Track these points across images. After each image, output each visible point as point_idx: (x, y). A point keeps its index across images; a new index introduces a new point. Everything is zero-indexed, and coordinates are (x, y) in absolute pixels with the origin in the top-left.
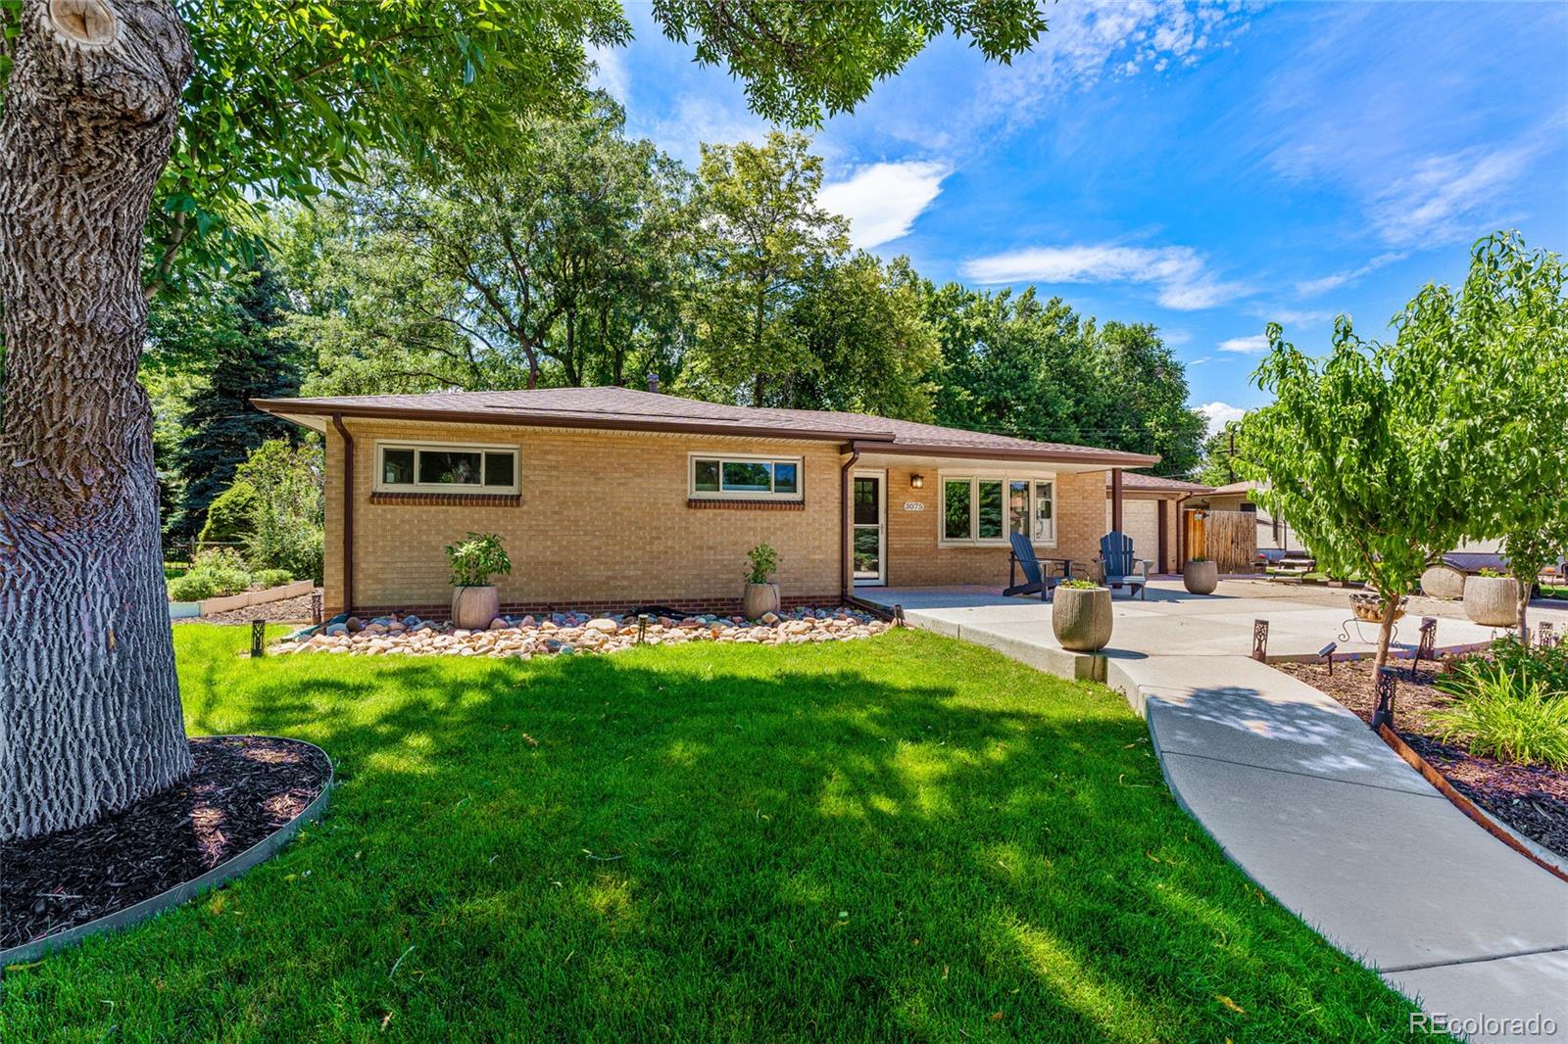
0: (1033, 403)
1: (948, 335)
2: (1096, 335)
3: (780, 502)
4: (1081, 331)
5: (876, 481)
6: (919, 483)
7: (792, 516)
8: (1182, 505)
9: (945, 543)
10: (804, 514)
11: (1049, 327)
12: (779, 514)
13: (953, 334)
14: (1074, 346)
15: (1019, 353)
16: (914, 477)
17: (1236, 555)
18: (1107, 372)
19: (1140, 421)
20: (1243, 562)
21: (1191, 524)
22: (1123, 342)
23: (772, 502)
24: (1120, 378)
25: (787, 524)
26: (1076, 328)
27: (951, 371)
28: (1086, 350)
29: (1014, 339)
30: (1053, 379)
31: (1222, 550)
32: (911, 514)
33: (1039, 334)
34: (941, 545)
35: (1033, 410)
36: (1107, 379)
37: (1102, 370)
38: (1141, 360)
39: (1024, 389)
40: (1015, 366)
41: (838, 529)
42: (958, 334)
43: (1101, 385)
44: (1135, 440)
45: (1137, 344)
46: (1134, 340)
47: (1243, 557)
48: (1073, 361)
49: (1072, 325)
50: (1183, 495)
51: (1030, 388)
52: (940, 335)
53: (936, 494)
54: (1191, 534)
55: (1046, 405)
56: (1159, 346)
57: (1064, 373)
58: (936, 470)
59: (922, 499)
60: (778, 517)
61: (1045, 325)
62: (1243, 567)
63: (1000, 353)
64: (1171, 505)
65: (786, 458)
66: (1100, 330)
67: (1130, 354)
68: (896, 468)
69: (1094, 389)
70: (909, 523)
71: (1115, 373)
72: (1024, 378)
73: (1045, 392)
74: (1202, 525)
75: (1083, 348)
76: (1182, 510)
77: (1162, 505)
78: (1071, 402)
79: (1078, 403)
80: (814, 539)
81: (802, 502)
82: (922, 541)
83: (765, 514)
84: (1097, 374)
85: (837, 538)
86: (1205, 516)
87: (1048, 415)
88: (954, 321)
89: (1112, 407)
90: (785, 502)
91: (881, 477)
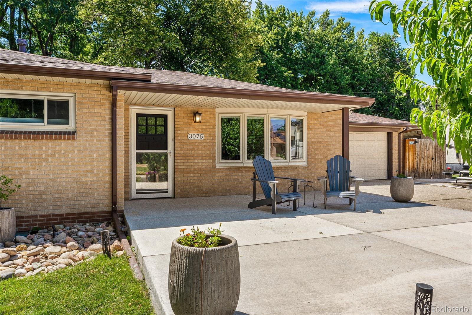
0: (327, 77)
1: (279, 37)
2: (364, 40)
3: (51, 133)
4: (356, 38)
5: (165, 117)
6: (198, 119)
7: (63, 145)
8: (402, 135)
9: (221, 164)
10: (75, 143)
11: (337, 33)
12: (50, 143)
13: (282, 36)
14: (351, 46)
15: (320, 48)
16: (196, 113)
17: (434, 167)
18: (371, 61)
19: (388, 88)
20: (439, 171)
21: (407, 148)
22: (379, 44)
23: (43, 133)
24: (377, 64)
25: (59, 152)
26: (353, 35)
27: (280, 58)
28: (358, 48)
29: (317, 40)
30: (339, 64)
31: (426, 164)
32: (192, 143)
33: (331, 37)
34: (218, 166)
35: (327, 81)
36: (370, 64)
37: (368, 59)
38: (389, 54)
39: (322, 69)
40: (317, 56)
41: (108, 156)
42: (285, 36)
43: (367, 68)
44: (385, 100)
45: (386, 45)
46: (385, 43)
47: (439, 168)
48: (350, 53)
49: (351, 34)
50: (402, 129)
51: (326, 68)
52: (274, 37)
53: (214, 127)
54: (407, 153)
55: (335, 78)
56: (398, 46)
57: (346, 61)
58: (214, 108)
59: (203, 131)
60: (48, 146)
61: (335, 33)
62: (439, 174)
63: (309, 48)
64: (395, 136)
65: (58, 95)
66: (366, 36)
67: (383, 51)
68: (180, 106)
69: (363, 70)
70: (191, 150)
71: (375, 62)
72: (323, 62)
73: (334, 71)
74: (414, 148)
75: (357, 46)
76: (402, 139)
77: (390, 135)
78: (349, 77)
79: (353, 78)
80: (86, 164)
81: (74, 133)
82: (203, 163)
83: (37, 143)
84: (364, 61)
85: (107, 163)
86: (416, 142)
87: (336, 84)
88: (283, 29)
89: (372, 81)
90: (56, 133)
91: (170, 114)
